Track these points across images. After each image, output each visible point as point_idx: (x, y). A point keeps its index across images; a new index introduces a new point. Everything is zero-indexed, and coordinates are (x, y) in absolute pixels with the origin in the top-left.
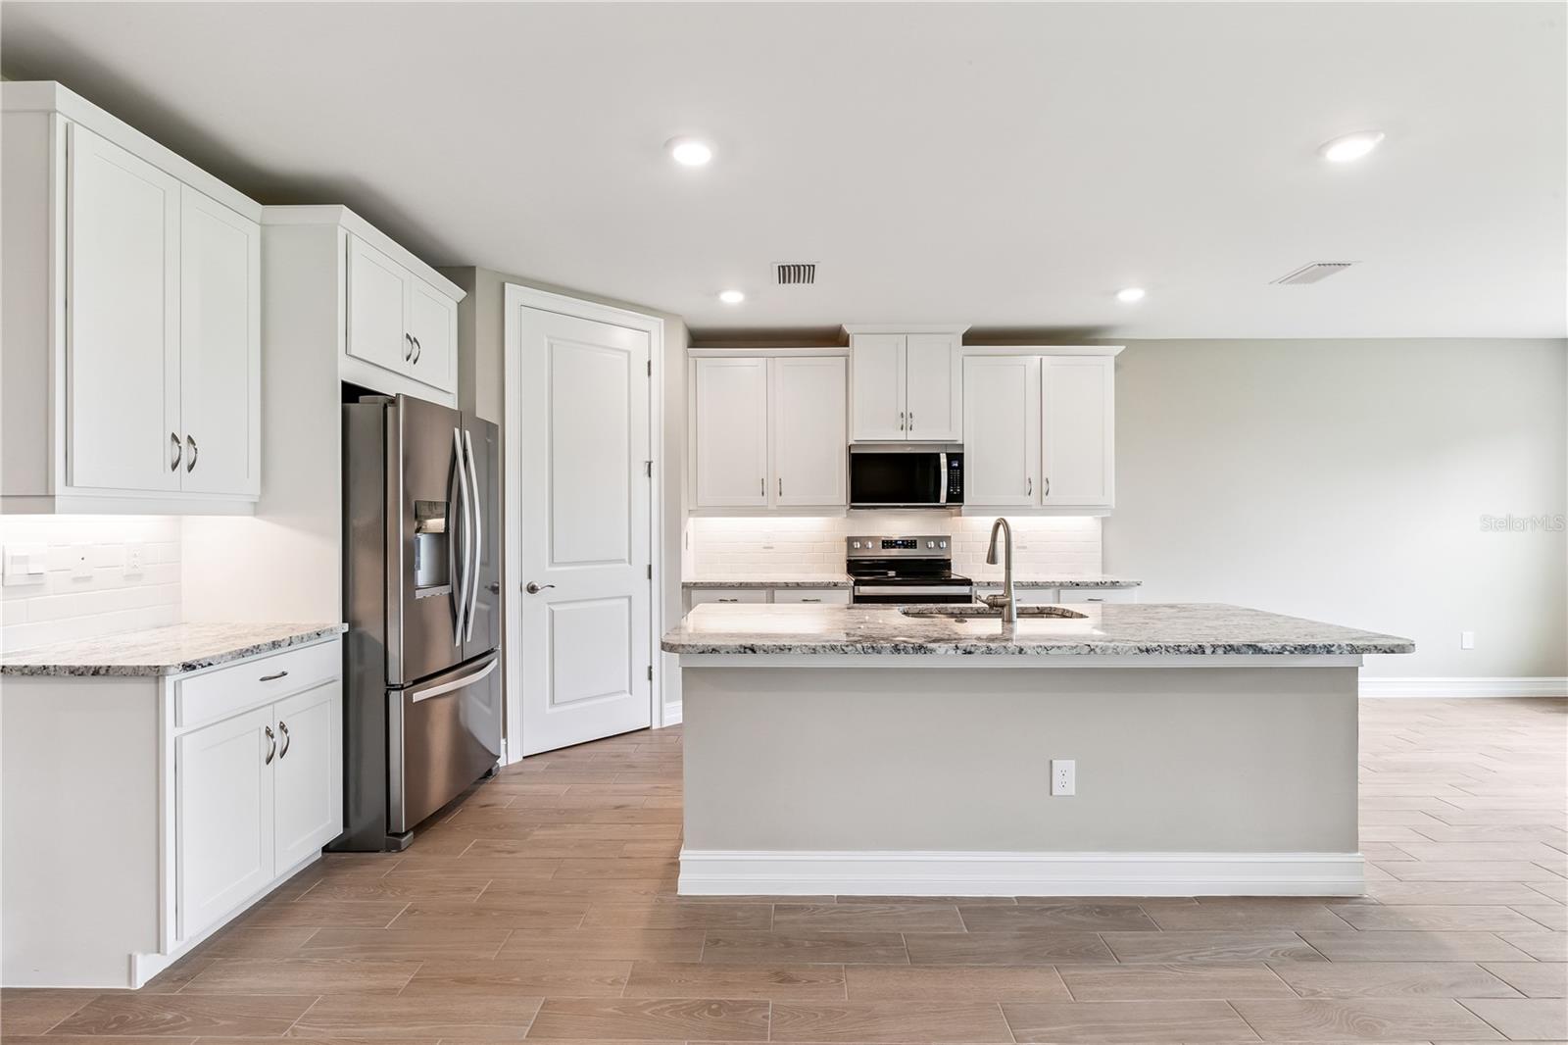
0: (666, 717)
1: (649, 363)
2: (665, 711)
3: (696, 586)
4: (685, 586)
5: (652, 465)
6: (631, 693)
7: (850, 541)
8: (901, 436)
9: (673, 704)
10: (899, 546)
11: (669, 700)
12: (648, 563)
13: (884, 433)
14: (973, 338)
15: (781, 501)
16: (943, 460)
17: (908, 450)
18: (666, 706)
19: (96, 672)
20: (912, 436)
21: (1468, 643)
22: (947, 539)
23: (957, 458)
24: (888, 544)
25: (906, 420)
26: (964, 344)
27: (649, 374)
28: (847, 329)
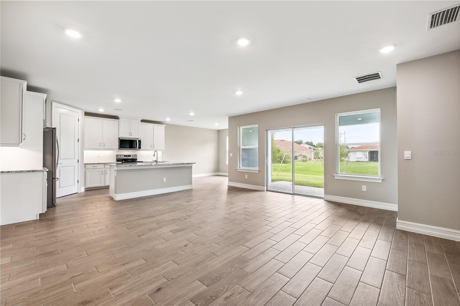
0: (81, 190)
1: (78, 119)
2: (81, 189)
3: (87, 164)
4: (85, 164)
5: (79, 140)
6: (74, 185)
7: (117, 156)
8: (130, 137)
9: (82, 188)
10: (127, 156)
11: (82, 187)
12: (78, 159)
13: (126, 136)
14: (143, 121)
15: (104, 147)
16: (137, 141)
17: (131, 139)
18: (81, 188)
19: (33, 171)
20: (132, 137)
21: (207, 169)
22: (137, 155)
23: (140, 141)
24: (125, 156)
25: (130, 134)
26: (141, 122)
27: (78, 121)
28: (119, 116)
